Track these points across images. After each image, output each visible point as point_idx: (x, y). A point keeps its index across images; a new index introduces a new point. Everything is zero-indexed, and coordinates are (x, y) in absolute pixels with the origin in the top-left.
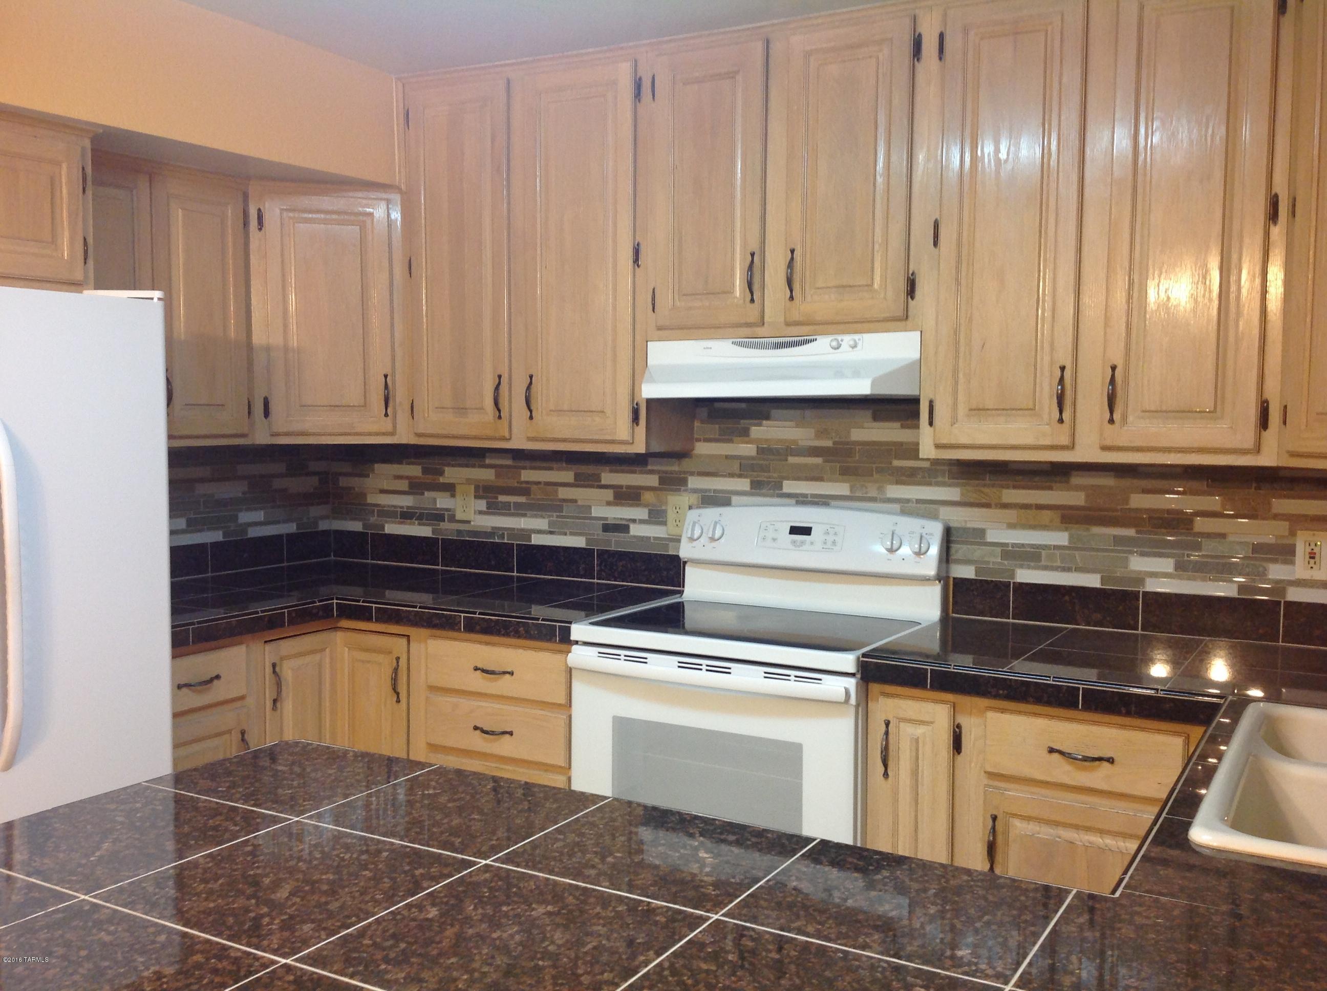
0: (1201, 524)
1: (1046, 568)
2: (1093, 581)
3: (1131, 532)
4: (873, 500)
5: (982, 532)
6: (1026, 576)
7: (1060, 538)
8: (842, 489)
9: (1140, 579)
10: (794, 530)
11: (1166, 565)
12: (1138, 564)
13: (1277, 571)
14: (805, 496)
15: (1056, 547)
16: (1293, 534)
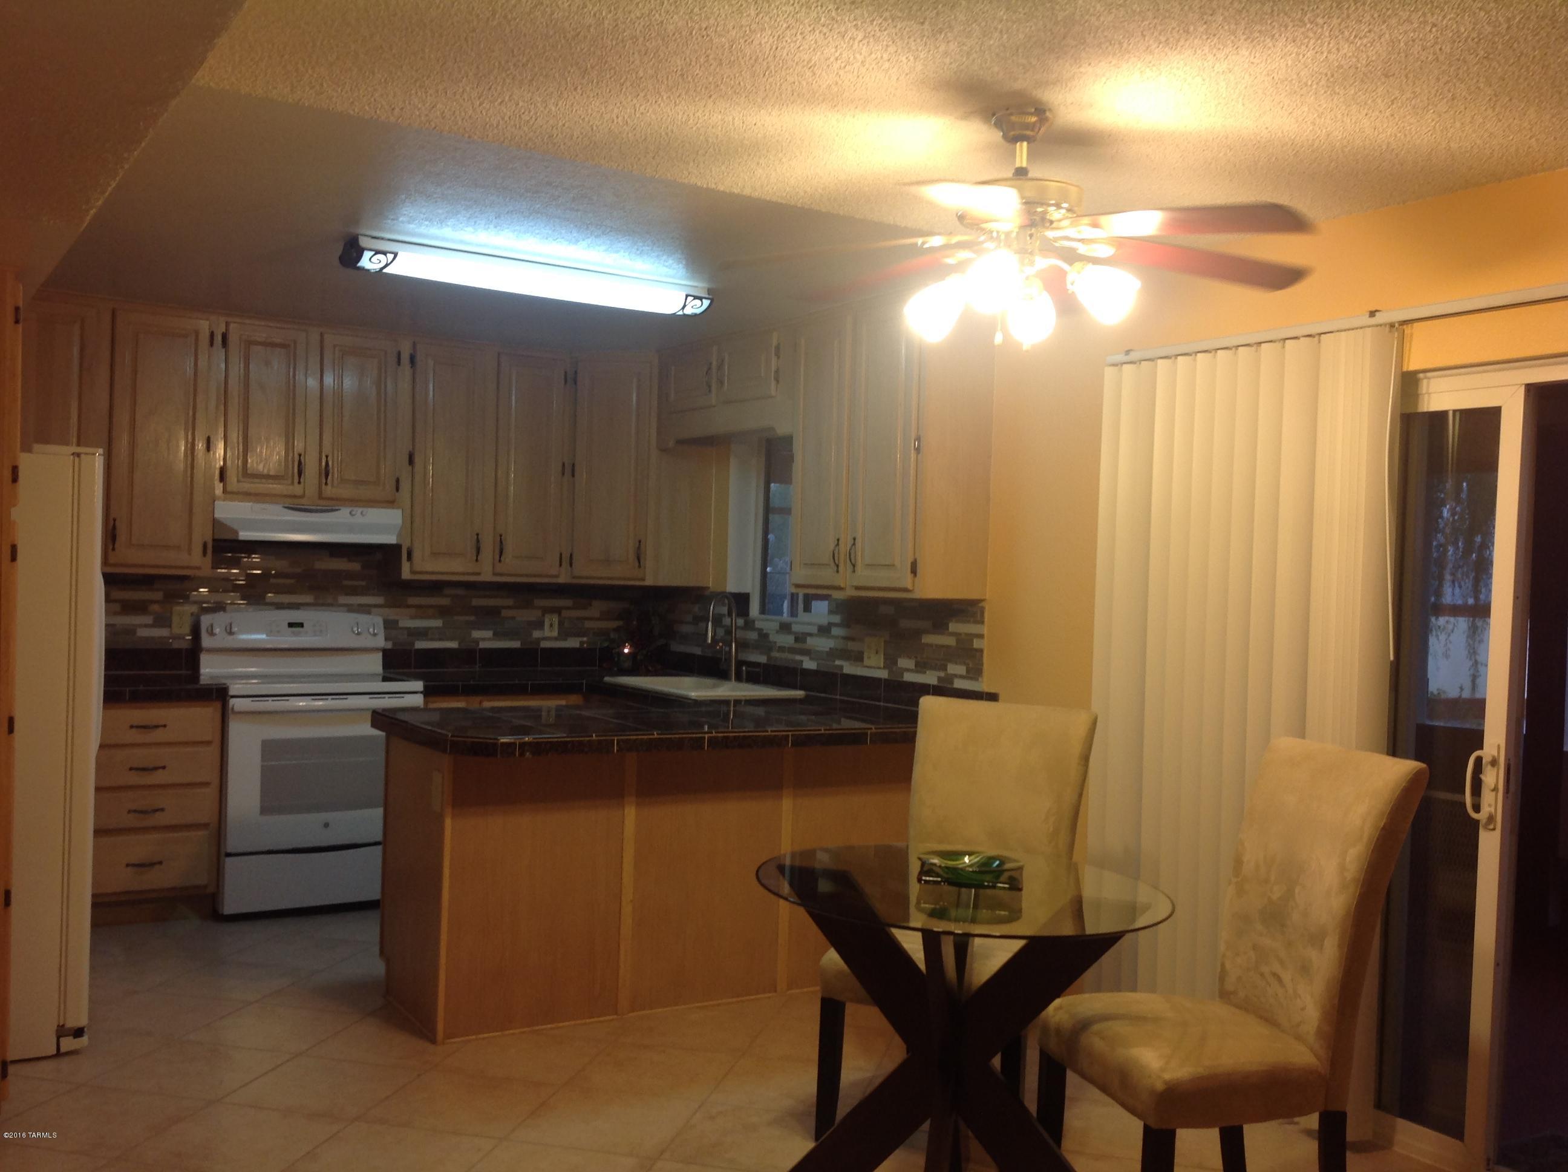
0: (505, 613)
1: (432, 640)
2: (453, 645)
3: (472, 618)
4: (332, 605)
5: (397, 622)
6: (421, 645)
7: (437, 623)
8: (308, 599)
9: (477, 641)
10: (291, 625)
11: (489, 634)
12: (476, 634)
13: (537, 634)
14: (282, 604)
15: (437, 628)
16: (543, 615)
